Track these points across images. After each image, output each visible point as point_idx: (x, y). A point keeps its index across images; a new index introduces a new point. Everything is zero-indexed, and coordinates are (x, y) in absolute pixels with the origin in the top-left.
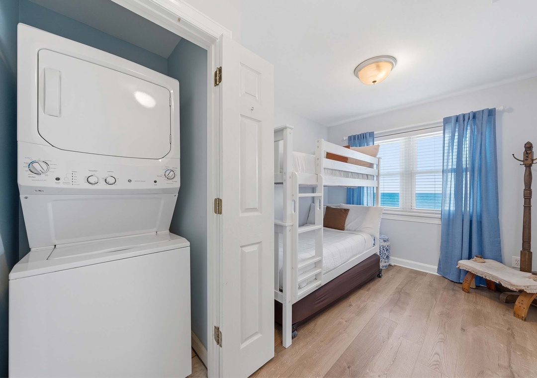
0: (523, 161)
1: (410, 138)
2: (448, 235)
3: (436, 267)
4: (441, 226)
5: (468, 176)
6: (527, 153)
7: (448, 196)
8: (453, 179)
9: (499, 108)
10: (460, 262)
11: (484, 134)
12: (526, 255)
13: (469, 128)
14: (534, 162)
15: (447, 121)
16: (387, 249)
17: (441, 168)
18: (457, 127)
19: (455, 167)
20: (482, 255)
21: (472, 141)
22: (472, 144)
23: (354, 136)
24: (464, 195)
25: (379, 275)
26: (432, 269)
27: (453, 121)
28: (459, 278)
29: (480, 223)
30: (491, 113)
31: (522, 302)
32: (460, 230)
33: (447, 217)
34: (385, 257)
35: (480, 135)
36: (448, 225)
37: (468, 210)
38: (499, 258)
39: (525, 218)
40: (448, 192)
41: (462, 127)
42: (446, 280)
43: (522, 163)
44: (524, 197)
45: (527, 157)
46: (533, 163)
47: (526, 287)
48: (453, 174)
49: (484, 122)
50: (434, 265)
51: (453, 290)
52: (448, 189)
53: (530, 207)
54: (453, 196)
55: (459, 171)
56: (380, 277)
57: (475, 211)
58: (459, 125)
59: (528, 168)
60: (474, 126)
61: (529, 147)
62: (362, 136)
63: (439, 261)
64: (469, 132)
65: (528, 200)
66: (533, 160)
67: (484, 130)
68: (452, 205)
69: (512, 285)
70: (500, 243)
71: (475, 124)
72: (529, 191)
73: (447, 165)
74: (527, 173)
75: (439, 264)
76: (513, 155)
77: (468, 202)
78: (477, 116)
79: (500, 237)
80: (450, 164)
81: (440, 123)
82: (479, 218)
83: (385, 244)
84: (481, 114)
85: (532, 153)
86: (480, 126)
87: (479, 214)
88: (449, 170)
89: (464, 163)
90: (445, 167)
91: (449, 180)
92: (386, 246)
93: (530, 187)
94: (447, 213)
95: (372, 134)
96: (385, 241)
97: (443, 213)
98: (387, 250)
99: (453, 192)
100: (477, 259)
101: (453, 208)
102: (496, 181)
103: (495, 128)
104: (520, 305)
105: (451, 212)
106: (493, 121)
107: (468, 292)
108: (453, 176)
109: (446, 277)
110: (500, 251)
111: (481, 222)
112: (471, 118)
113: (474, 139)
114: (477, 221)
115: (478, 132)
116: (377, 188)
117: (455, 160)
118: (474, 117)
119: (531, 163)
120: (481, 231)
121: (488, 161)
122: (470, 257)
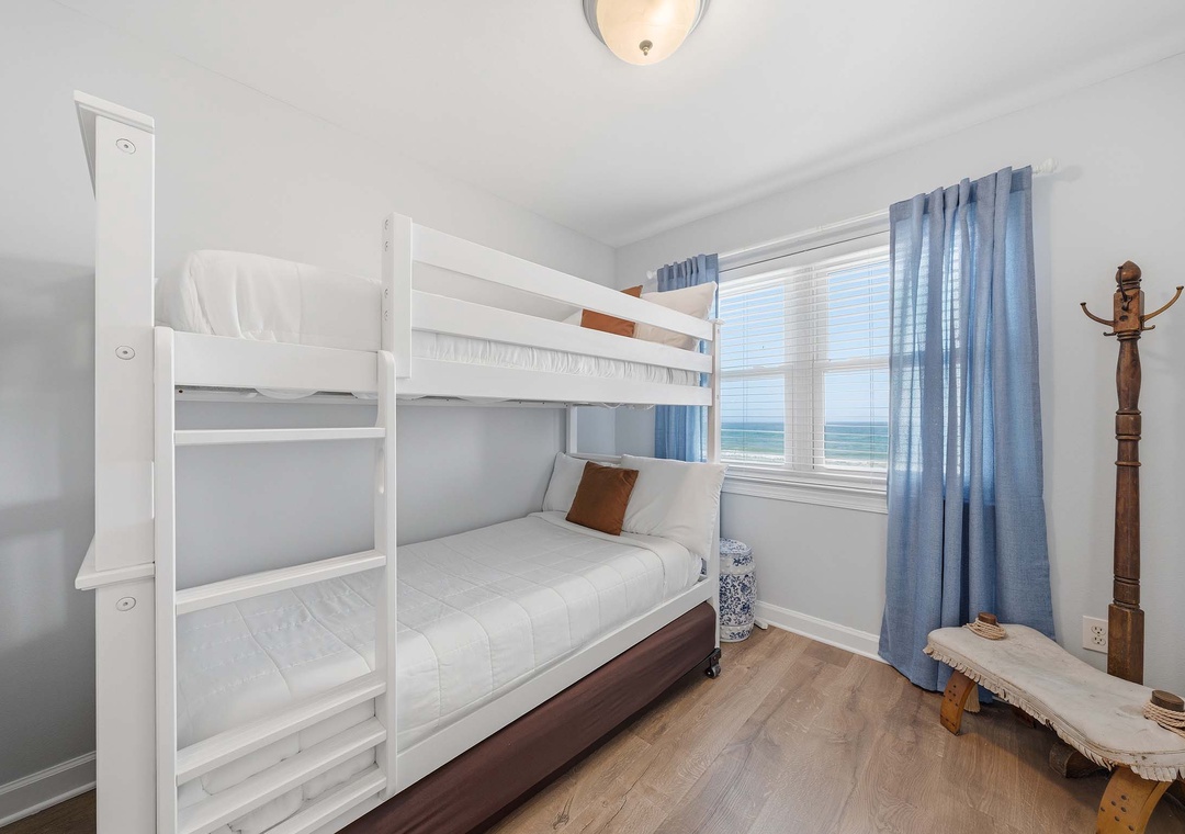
0: (1114, 324)
1: (809, 270)
2: (904, 545)
3: (876, 638)
4: (886, 518)
5: (958, 373)
6: (1125, 298)
7: (904, 432)
8: (917, 384)
9: (1041, 168)
10: (936, 635)
11: (998, 245)
12: (1124, 621)
13: (958, 232)
14: (1147, 324)
15: (898, 212)
16: (744, 586)
17: (887, 350)
18: (927, 230)
19: (923, 348)
20: (997, 615)
21: (968, 267)
22: (967, 279)
23: (670, 269)
24: (946, 429)
25: (710, 669)
26: (864, 642)
27: (916, 211)
28: (935, 678)
29: (991, 514)
30: (1019, 181)
31: (1124, 803)
32: (936, 534)
33: (900, 492)
34: (738, 610)
35: (988, 249)
36: (905, 519)
37: (959, 472)
38: (1044, 623)
39: (1122, 501)
40: (904, 421)
41: (940, 230)
42: (901, 680)
43: (1110, 329)
44: (1118, 435)
45: (1126, 309)
46: (1142, 328)
47: (1139, 759)
48: (917, 368)
49: (1000, 209)
50: (872, 632)
51: (915, 722)
52: (905, 412)
53: (1136, 468)
54: (917, 431)
55: (931, 361)
56: (712, 676)
57: (977, 475)
58: (932, 223)
59: (1127, 345)
60: (973, 225)
61: (1129, 279)
62: (688, 265)
63: (884, 620)
64: (958, 241)
65: (1129, 444)
66: (1142, 319)
67: (999, 231)
68: (915, 459)
69: (1089, 743)
70: (1048, 576)
71: (974, 216)
72: (1132, 418)
73: (902, 344)
74: (1127, 359)
75: (884, 631)
76: (1083, 304)
77: (959, 449)
78: (980, 193)
79: (1046, 557)
80: (909, 339)
81: (882, 222)
82: (988, 497)
83: (740, 571)
84: (992, 186)
85: (1139, 295)
86: (988, 221)
87: (988, 486)
88: (904, 358)
89: (946, 335)
90: (896, 349)
91: (906, 385)
92: (742, 577)
93: (1135, 406)
94: (901, 480)
95: (712, 262)
96: (737, 562)
97: (890, 483)
98: (744, 588)
99: (917, 421)
100: (985, 626)
101: (916, 468)
102: (1035, 387)
103: (1029, 227)
104: (1116, 810)
105: (914, 479)
106: (1024, 206)
107: (958, 733)
108: (917, 374)
109: (901, 669)
110: (1049, 597)
111: (994, 509)
112: (963, 200)
113: (971, 263)
114: (985, 508)
115: (983, 240)
116: (710, 409)
117: (921, 329)
118: (972, 198)
119: (1136, 327)
120: (995, 538)
121: (1013, 327)
122: (963, 619)
